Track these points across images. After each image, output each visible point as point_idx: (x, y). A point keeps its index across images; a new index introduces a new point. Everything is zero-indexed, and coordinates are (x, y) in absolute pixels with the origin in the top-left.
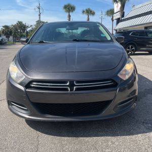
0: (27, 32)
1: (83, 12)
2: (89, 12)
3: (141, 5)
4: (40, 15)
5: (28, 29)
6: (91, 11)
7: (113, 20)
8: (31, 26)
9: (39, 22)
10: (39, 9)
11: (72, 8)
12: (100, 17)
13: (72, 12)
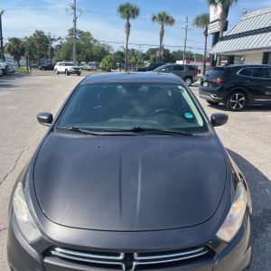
0: (52, 49)
1: (154, 18)
2: (165, 19)
3: (258, 12)
4: (75, 21)
5: (54, 44)
6: (168, 18)
7: (206, 35)
8: (60, 38)
9: (73, 31)
10: (74, 9)
11: (133, 11)
12: (184, 26)
13: (134, 17)
